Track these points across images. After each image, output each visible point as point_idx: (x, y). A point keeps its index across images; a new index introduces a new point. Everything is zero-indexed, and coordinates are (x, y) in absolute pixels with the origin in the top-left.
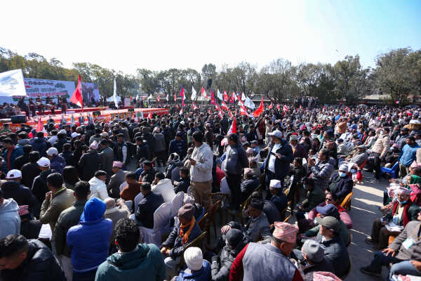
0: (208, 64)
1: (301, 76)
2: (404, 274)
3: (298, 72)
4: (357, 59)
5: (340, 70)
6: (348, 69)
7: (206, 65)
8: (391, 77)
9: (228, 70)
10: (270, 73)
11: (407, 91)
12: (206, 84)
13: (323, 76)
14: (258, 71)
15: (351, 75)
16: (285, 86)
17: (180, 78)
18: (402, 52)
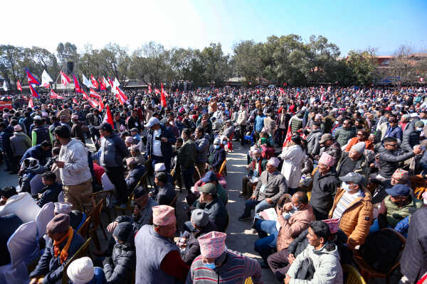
0: (64, 43)
1: (174, 60)
2: (262, 211)
3: (171, 56)
4: (219, 47)
5: (208, 56)
6: (213, 54)
7: (61, 45)
8: (244, 63)
9: (93, 51)
10: (143, 56)
11: (255, 75)
12: (66, 67)
13: (193, 60)
14: (130, 54)
15: (217, 60)
16: (160, 70)
17: (22, 60)
18: (250, 43)
